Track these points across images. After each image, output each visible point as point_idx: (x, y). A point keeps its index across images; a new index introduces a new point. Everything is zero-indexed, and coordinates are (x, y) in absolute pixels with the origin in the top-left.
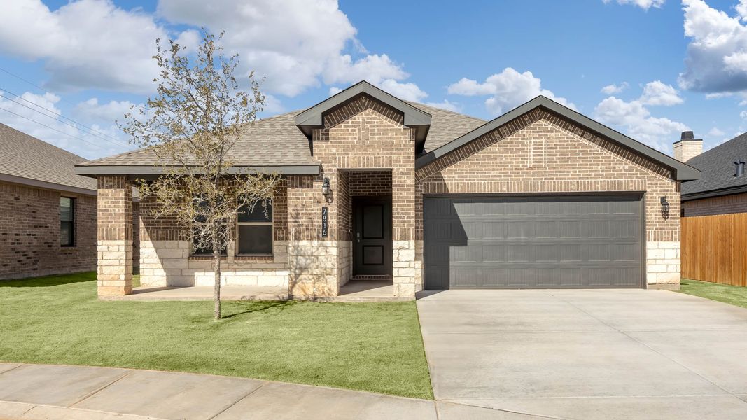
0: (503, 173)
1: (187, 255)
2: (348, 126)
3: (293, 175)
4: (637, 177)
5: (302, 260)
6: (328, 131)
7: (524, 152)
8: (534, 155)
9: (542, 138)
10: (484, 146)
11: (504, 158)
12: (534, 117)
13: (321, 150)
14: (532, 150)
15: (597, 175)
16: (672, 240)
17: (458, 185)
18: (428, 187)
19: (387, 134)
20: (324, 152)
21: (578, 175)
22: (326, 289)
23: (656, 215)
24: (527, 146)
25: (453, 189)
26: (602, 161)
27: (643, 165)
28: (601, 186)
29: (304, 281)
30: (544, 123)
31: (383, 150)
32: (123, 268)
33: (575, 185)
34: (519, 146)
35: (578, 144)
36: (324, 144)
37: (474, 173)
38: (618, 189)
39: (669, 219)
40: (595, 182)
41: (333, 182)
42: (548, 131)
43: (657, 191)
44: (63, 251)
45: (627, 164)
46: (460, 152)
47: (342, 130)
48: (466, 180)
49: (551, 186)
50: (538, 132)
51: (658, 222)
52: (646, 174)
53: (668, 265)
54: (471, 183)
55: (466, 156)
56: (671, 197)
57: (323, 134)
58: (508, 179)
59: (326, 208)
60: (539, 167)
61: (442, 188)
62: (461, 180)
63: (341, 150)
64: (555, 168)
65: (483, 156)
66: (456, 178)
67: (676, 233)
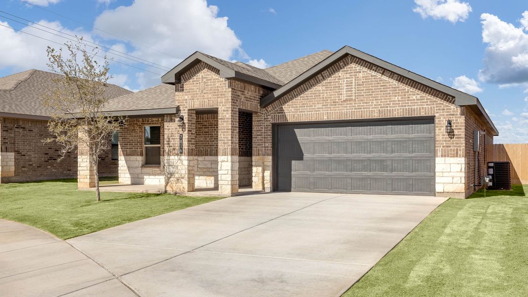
0: (325, 105)
1: (141, 165)
2: (194, 81)
3: (167, 114)
4: (427, 105)
5: (171, 169)
6: (183, 85)
7: (339, 89)
8: (346, 91)
9: (352, 78)
10: (312, 86)
11: (325, 95)
12: (347, 62)
13: (179, 98)
14: (345, 87)
15: (395, 104)
16: (457, 156)
17: (294, 116)
18: (274, 118)
19: (215, 85)
20: (181, 99)
21: (379, 105)
22: (182, 187)
23: (443, 135)
24: (341, 84)
25: (290, 119)
26: (399, 93)
27: (432, 95)
28: (398, 113)
29: (172, 182)
30: (354, 66)
31: (213, 95)
32: (88, 172)
33: (377, 113)
34: (336, 85)
35: (380, 81)
36: (181, 93)
37: (304, 107)
38: (412, 115)
39: (454, 139)
40: (393, 109)
41: (186, 118)
42: (357, 72)
43: (444, 115)
44: (113, 163)
45: (419, 94)
46: (296, 92)
47: (191, 84)
48: (299, 112)
49: (359, 114)
50: (349, 73)
51: (445, 141)
52: (435, 101)
53: (453, 178)
54: (303, 114)
55: (299, 94)
56: (456, 120)
57: (181, 87)
58: (328, 110)
59: (182, 135)
60: (350, 100)
61: (283, 118)
62: (296, 112)
63: (190, 97)
64: (362, 100)
65: (311, 94)
66: (294, 111)
67: (460, 150)
